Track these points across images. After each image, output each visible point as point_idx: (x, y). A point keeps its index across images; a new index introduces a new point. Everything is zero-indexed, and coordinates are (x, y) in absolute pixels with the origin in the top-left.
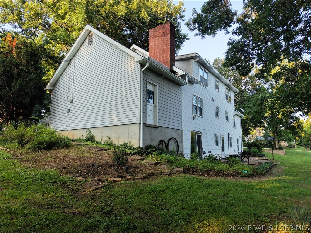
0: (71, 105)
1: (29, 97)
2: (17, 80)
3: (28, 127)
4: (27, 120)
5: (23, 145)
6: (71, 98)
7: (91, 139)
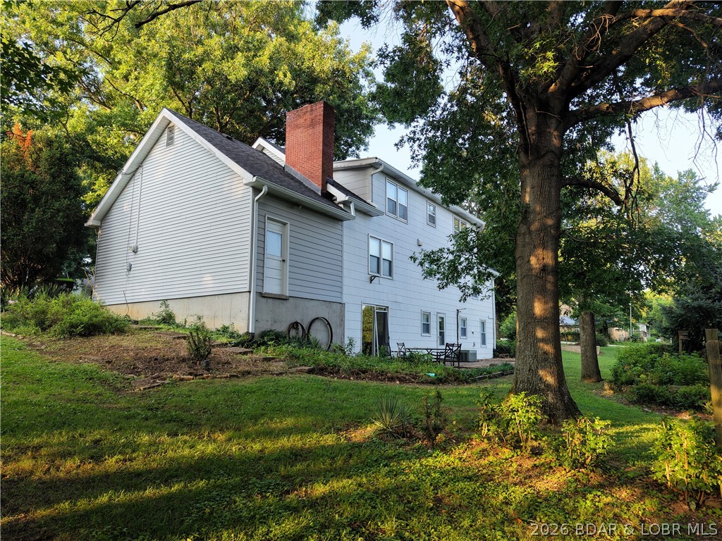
0: (133, 257)
1: (56, 242)
2: (33, 211)
3: (52, 297)
4: (51, 284)
5: (44, 330)
6: (134, 244)
7: (168, 319)
